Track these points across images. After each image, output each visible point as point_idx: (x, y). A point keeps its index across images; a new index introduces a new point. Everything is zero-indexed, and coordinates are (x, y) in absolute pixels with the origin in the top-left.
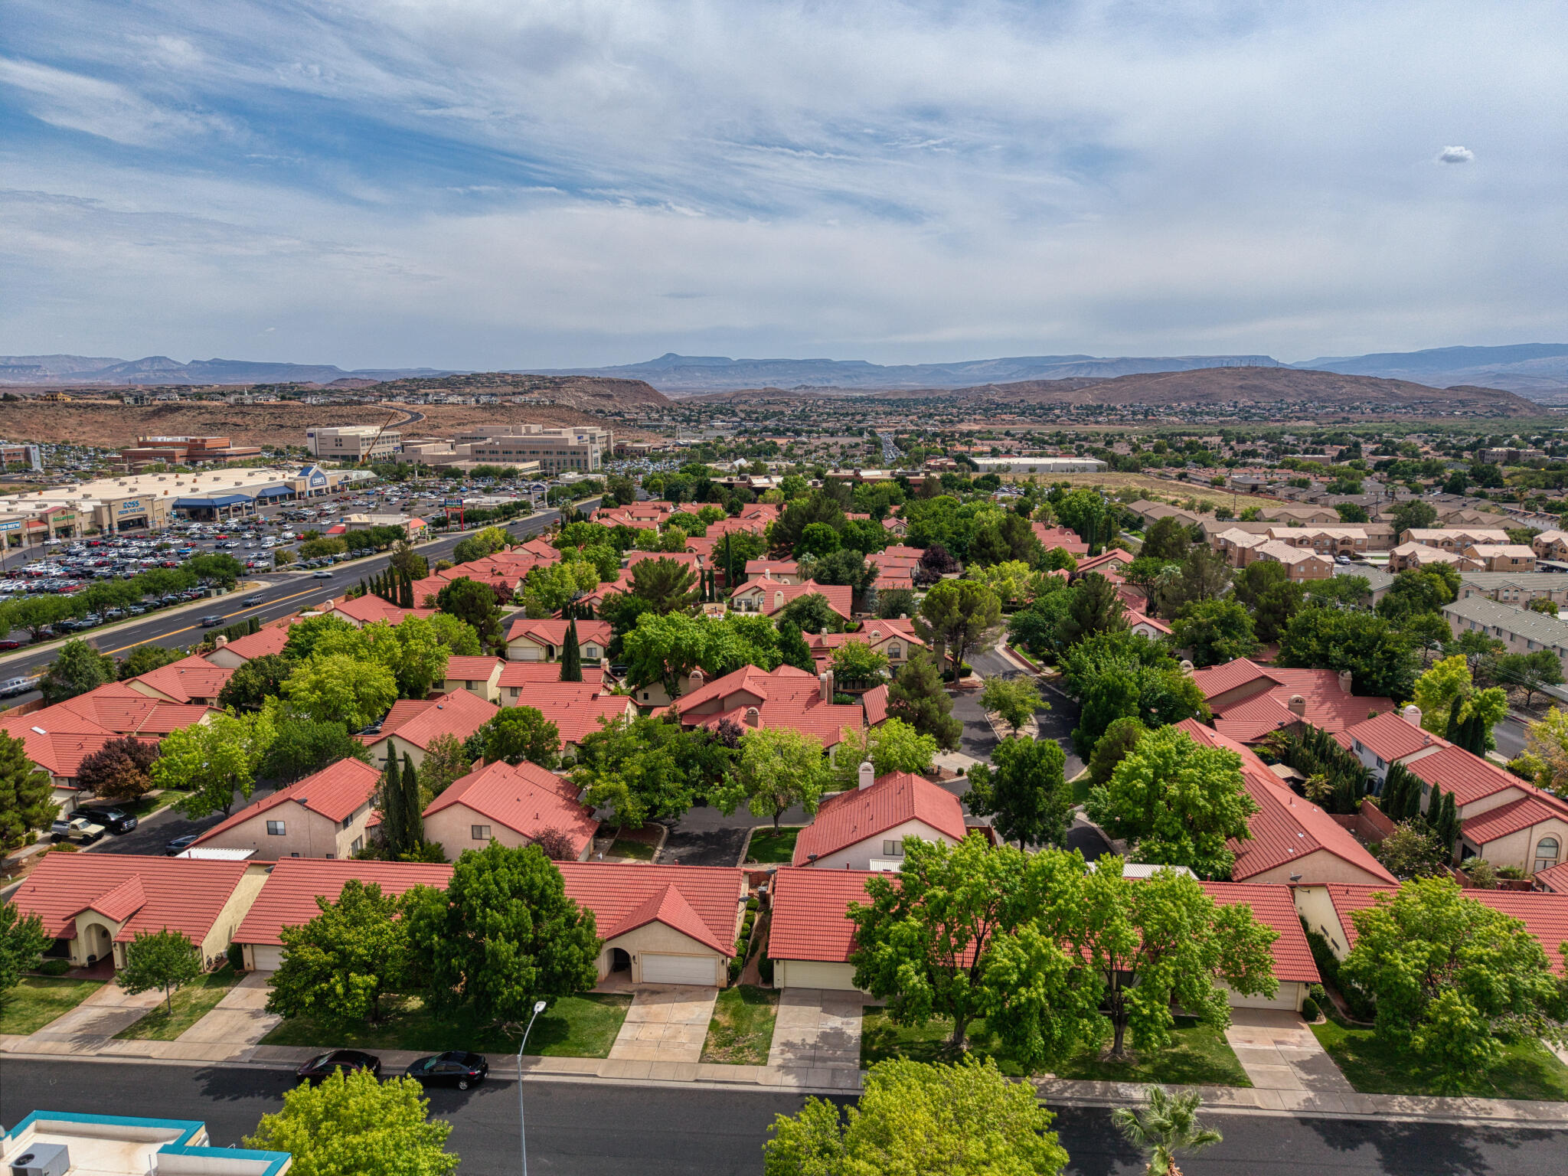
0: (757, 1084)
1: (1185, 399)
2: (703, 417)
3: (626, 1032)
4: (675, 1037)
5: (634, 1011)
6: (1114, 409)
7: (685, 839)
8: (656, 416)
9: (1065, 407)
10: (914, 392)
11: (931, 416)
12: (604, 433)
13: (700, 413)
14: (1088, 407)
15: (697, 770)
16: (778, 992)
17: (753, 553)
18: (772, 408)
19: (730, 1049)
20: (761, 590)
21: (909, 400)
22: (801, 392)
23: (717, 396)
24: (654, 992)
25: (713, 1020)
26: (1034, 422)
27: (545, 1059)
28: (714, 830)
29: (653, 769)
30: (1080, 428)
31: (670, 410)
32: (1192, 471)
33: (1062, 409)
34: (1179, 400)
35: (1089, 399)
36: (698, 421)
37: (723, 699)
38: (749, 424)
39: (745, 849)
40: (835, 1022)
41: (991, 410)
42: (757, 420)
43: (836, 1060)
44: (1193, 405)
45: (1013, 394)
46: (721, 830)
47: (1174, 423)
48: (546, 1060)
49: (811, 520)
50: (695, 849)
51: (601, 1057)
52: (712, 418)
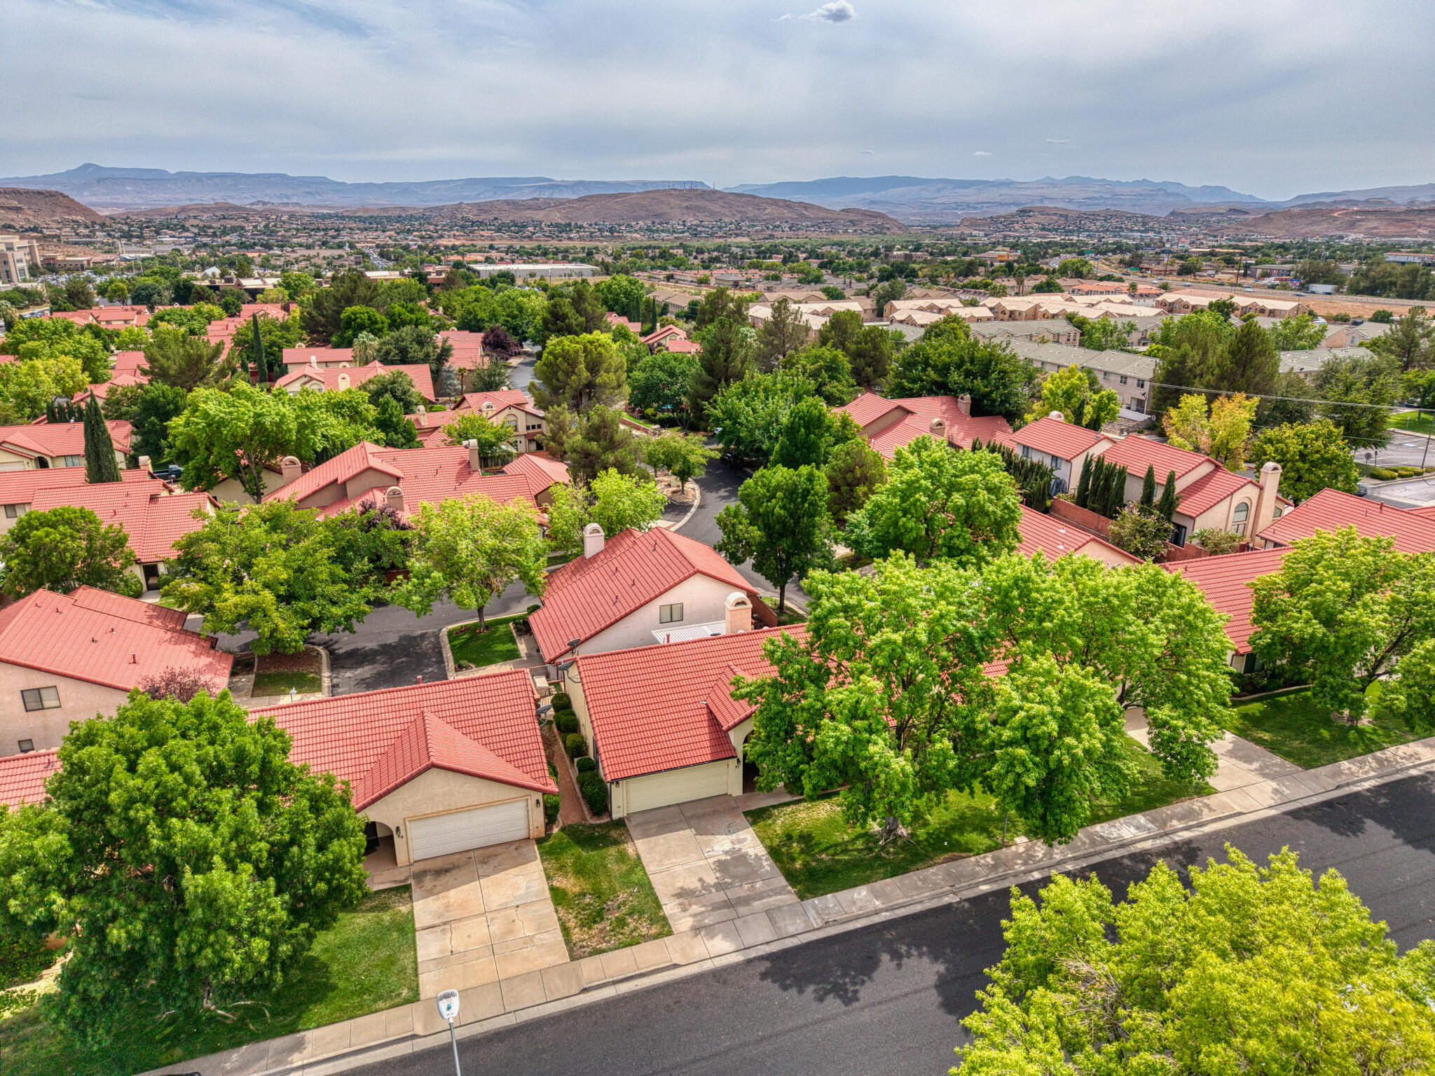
0: (676, 966)
1: (642, 218)
2: (146, 233)
3: (428, 948)
4: (510, 931)
5: (424, 909)
6: (581, 227)
7: (356, 658)
8: (86, 232)
9: (538, 224)
10: (384, 210)
11: (409, 232)
12: (25, 243)
13: (141, 228)
14: (557, 225)
15: (363, 564)
16: (621, 823)
17: (288, 341)
18: (229, 224)
19: (606, 925)
20: (312, 379)
21: (382, 218)
22: (259, 207)
23: (159, 212)
24: (440, 872)
25: (552, 889)
26: (512, 238)
27: (309, 1035)
28: (392, 639)
29: (300, 570)
30: (555, 243)
31: (103, 225)
32: (678, 274)
33: (535, 227)
34: (636, 219)
35: (558, 217)
36: (141, 237)
37: (344, 483)
38: (205, 240)
39: (448, 654)
40: (721, 845)
41: (468, 226)
42: (214, 234)
43: (760, 896)
44: (649, 223)
45: (485, 212)
46: (401, 639)
47: (637, 238)
48: (311, 1035)
49: (350, 302)
50: (378, 668)
51: (408, 1001)
52: (158, 233)
